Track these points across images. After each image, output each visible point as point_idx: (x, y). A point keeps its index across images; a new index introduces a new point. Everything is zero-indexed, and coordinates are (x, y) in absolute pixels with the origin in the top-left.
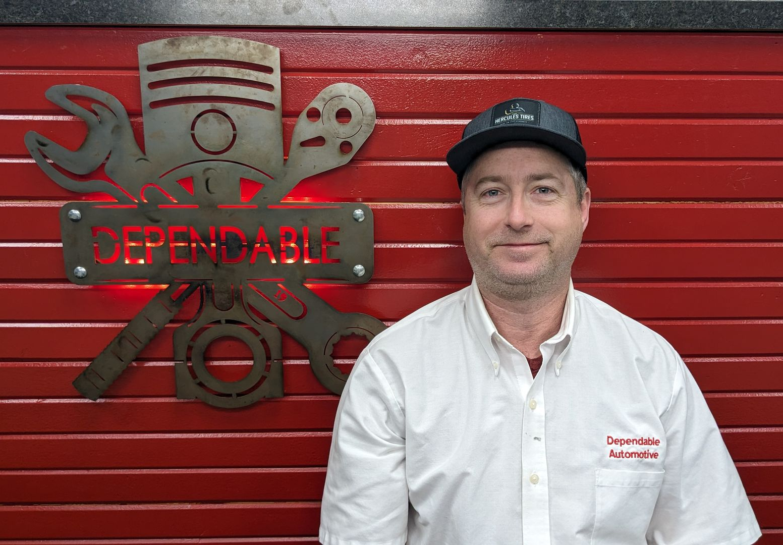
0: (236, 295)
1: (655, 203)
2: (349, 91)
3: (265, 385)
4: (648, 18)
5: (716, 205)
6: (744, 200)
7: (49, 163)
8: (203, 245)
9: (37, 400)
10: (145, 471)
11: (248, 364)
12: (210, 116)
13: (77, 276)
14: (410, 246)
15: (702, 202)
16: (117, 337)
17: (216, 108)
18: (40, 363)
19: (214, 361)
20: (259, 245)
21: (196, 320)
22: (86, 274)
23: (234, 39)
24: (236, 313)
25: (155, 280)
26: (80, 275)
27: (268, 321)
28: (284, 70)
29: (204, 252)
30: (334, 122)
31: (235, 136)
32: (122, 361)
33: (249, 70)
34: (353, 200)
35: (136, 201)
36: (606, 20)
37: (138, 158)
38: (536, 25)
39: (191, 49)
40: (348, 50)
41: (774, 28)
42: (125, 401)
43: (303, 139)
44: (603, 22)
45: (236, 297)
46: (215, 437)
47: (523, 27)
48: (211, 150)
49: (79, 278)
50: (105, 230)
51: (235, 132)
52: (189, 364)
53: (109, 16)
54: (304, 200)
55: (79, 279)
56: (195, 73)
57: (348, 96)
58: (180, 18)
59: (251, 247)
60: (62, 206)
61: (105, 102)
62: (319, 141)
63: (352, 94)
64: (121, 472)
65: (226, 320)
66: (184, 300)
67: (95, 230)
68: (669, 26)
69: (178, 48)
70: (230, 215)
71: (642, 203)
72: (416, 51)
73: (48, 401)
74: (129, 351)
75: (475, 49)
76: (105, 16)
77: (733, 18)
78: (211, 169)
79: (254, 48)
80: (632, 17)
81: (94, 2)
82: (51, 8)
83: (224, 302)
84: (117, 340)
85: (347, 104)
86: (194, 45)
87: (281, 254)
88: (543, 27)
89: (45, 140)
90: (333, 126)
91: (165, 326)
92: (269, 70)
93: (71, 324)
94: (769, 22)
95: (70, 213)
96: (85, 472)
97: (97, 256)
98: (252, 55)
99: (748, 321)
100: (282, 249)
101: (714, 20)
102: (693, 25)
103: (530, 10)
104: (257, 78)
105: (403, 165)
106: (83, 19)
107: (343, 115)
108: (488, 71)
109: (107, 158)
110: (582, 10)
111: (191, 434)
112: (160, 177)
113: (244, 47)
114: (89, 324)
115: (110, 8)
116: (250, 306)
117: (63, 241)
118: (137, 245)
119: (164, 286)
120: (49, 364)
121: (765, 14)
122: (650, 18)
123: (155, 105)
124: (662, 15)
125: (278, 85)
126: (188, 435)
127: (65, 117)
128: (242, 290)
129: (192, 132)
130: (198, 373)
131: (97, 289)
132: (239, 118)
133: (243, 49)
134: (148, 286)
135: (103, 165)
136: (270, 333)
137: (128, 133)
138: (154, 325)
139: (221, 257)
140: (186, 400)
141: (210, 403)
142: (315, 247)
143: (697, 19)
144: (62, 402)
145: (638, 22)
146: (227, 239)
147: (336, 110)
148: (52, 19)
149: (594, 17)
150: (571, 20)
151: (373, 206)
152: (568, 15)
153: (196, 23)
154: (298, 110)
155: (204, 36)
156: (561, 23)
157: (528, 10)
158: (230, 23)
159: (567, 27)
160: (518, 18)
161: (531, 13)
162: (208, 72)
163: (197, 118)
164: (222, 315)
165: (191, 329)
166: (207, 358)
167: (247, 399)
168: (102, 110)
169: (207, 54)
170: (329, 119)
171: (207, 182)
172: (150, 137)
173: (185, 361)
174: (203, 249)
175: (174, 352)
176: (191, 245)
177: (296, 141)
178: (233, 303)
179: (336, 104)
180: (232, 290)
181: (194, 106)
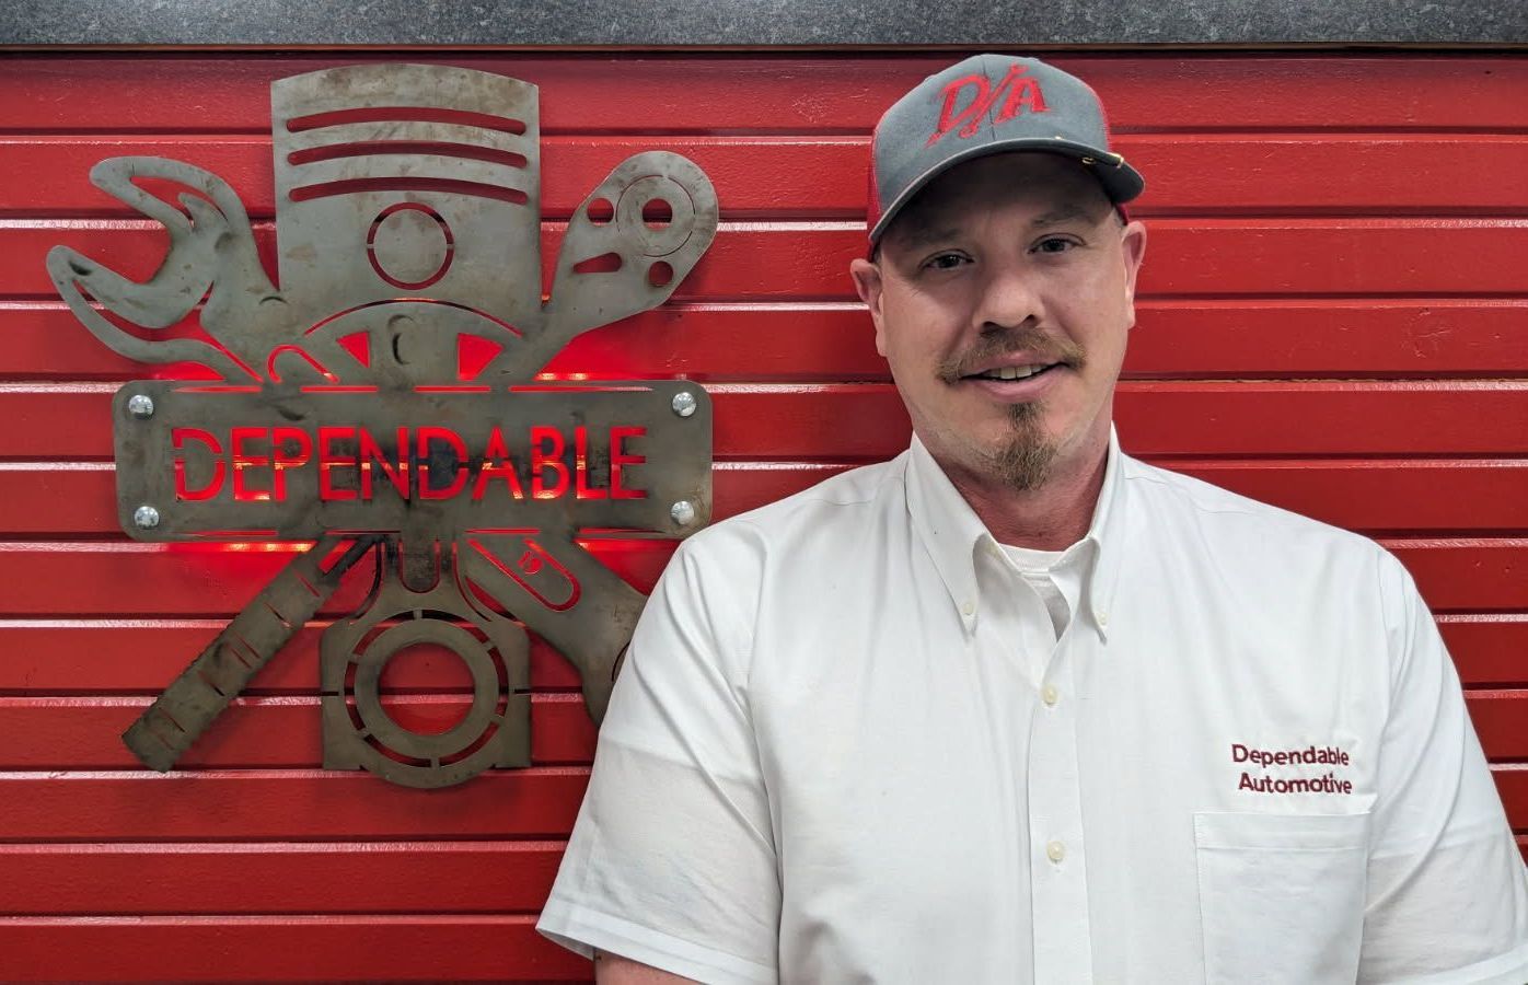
0: (445, 563)
1: (1260, 381)
2: (668, 166)
3: (496, 741)
4: (1244, 22)
5: (1380, 385)
6: (1437, 376)
7: (97, 311)
9: (49, 773)
10: (254, 920)
11: (461, 702)
12: (405, 214)
13: (140, 526)
14: (781, 466)
15: (1352, 380)
16: (212, 645)
17: (416, 201)
18: (59, 698)
19: (395, 694)
20: (491, 464)
21: (362, 615)
22: (156, 522)
23: (454, 70)
24: (443, 597)
25: (289, 534)
26: (146, 522)
27: (506, 614)
28: (544, 132)
29: (387, 479)
30: (640, 226)
31: (450, 254)
32: (221, 694)
33: (481, 128)
34: (668, 376)
35: (259, 380)
36: (1163, 28)
37: (262, 297)
38: (1028, 39)
39: (371, 88)
40: (665, 93)
41: (1487, 40)
42: (218, 777)
43: (579, 260)
44: (1158, 31)
45: (445, 565)
48: (406, 282)
49: (145, 528)
50: (197, 435)
51: (451, 246)
52: (348, 702)
53: (222, 30)
55: (145, 531)
56: (376, 135)
57: (666, 177)
59: (475, 467)
60: (116, 391)
61: (203, 187)
62: (611, 262)
63: (674, 171)
65: (424, 611)
66: (345, 571)
67: (178, 436)
68: (1285, 36)
69: (347, 88)
70: (438, 405)
71: (1236, 382)
72: (795, 91)
73: (71, 775)
74: (234, 676)
76: (214, 31)
77: (1408, 21)
78: (403, 316)
79: (490, 87)
80: (1213, 21)
82: (115, 15)
83: (420, 576)
84: (211, 652)
85: (667, 191)
86: (376, 80)
87: (531, 481)
88: (1041, 43)
89: (86, 263)
90: (637, 233)
91: (308, 625)
92: (518, 129)
93: (123, 621)
94: (1477, 31)
95: (132, 402)
96: (136, 921)
97: (180, 486)
98: (487, 98)
100: (535, 472)
101: (1371, 26)
102: (1331, 35)
103: (1016, 11)
110: (1117, 9)
112: (307, 332)
113: (472, 85)
115: (226, 15)
116: (471, 584)
117: (116, 458)
118: (256, 465)
119: (302, 547)
120: (76, 701)
121: (1468, 14)
122: (1248, 23)
123: (301, 195)
124: (1270, 16)
125: (533, 156)
126: (340, 845)
127: (130, 222)
128: (455, 554)
129: (370, 246)
130: (365, 718)
131: (176, 550)
132: (458, 218)
133: (469, 89)
134: (271, 547)
135: (196, 312)
136: (509, 638)
137: (248, 251)
138: (285, 622)
139: (417, 488)
140: (340, 775)
141: (389, 778)
142: (599, 466)
144: (96, 778)
145: (1225, 30)
146: (430, 453)
147: (643, 203)
148: (116, 36)
149: (1139, 22)
150: (1096, 29)
151: (710, 388)
152: (1088, 18)
153: (383, 42)
154: (570, 205)
155: (397, 64)
156: (1075, 34)
157: (1013, 10)
158: (448, 40)
159: (1089, 42)
160: (993, 26)
161: (1019, 16)
162: (403, 131)
163: (379, 219)
164: (416, 602)
165: (354, 630)
166: (384, 690)
167: (459, 771)
168: (201, 206)
169: (400, 98)
170: (630, 220)
171: (395, 342)
172: (289, 256)
173: (342, 692)
174: (385, 474)
175: (321, 675)
176: (361, 467)
177: (566, 262)
178: (438, 577)
179: (644, 190)
180: (438, 552)
181: (374, 196)
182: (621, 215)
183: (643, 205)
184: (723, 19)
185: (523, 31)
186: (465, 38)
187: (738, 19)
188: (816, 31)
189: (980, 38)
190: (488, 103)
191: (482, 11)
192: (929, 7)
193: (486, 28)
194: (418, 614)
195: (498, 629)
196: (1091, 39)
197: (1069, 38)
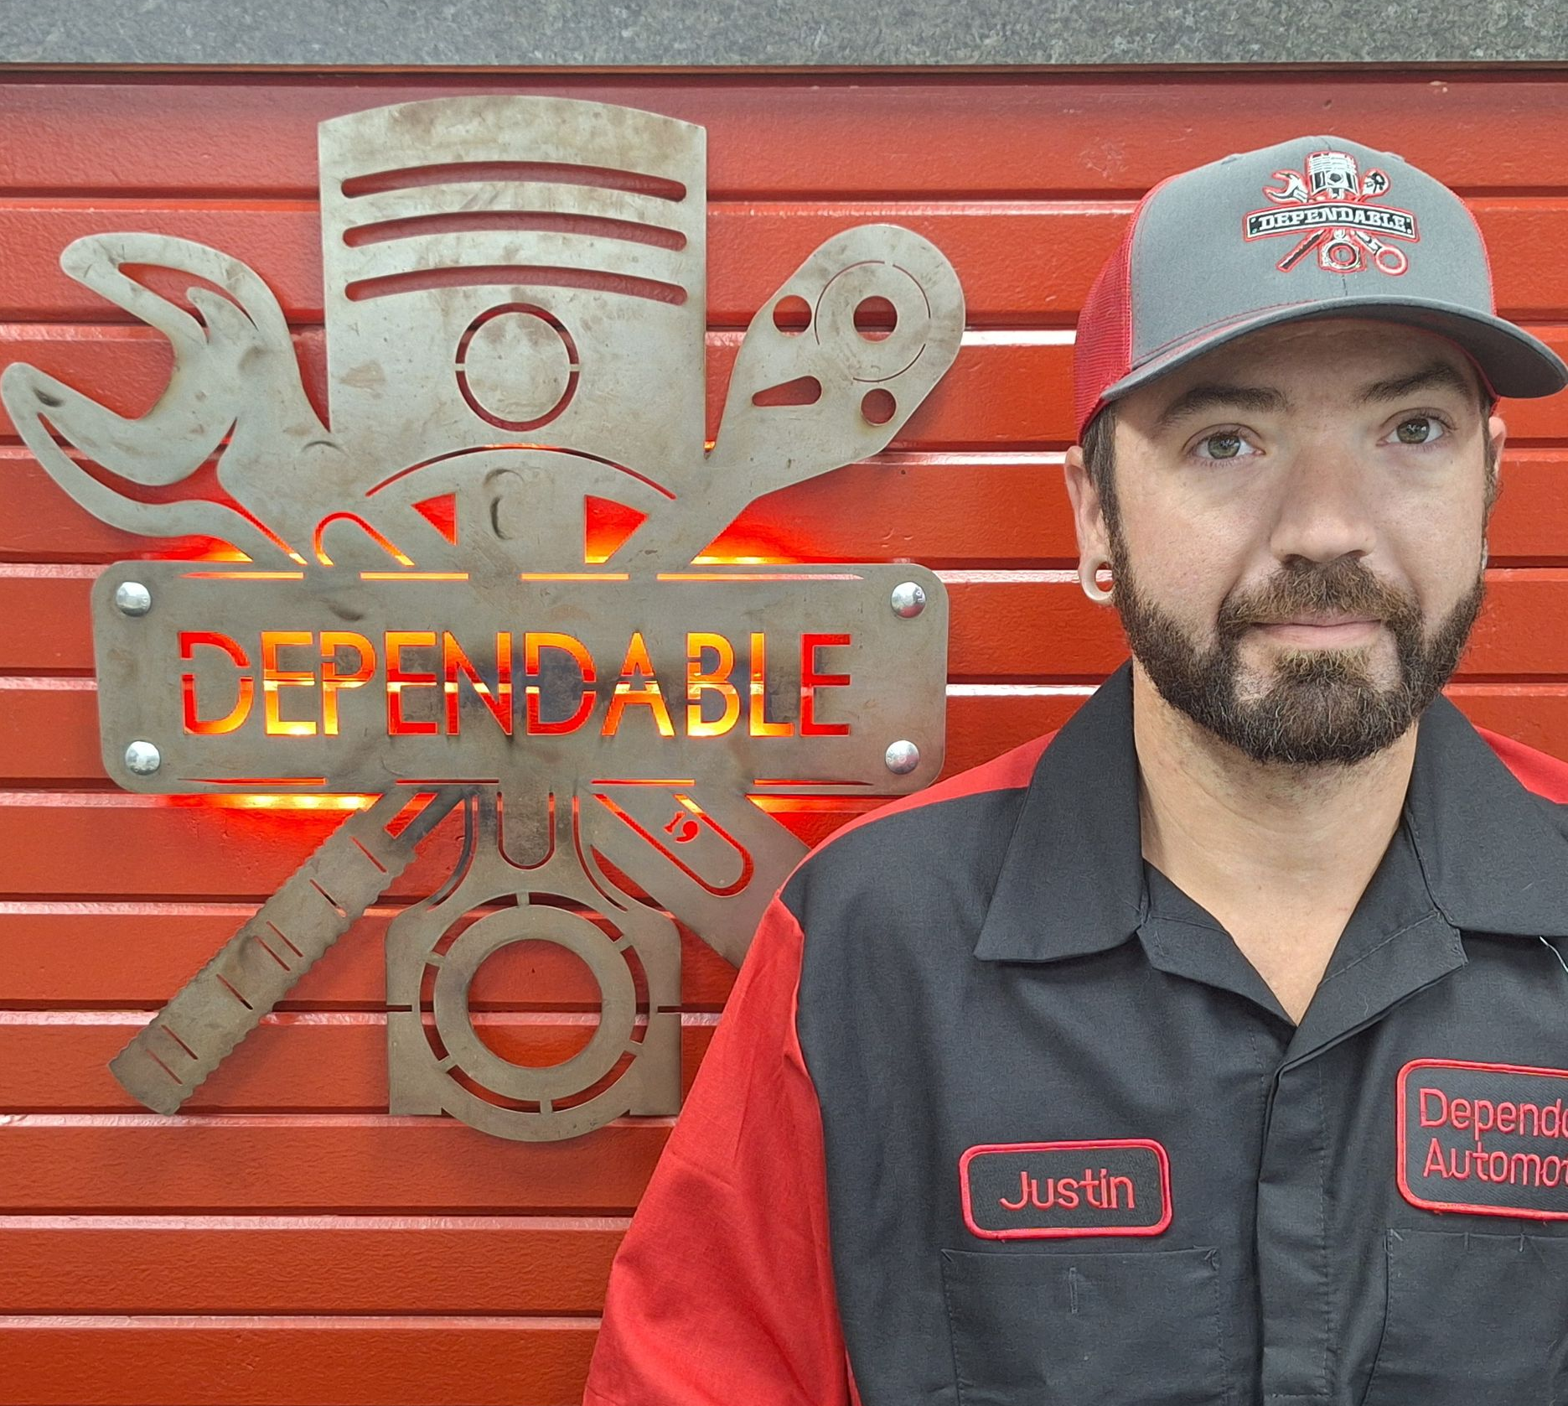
0: (561, 826)
2: (893, 247)
3: (629, 1081)
7: (73, 459)
11: (579, 1022)
12: (511, 321)
13: (132, 770)
16: (234, 940)
17: (525, 300)
20: (627, 686)
21: (445, 898)
22: (156, 762)
23: (583, 106)
24: (558, 875)
25: (345, 781)
26: (141, 765)
27: (647, 901)
28: (715, 194)
29: (479, 704)
30: (850, 337)
31: (574, 377)
32: (247, 1006)
33: (621, 192)
35: (303, 562)
37: (305, 440)
38: (1438, 55)
39: (464, 133)
43: (761, 386)
45: (561, 830)
47: (1399, 60)
48: (511, 419)
49: (138, 773)
50: (213, 639)
51: (575, 368)
52: (425, 1021)
55: (140, 777)
56: (472, 200)
57: (888, 263)
59: (606, 689)
60: (95, 578)
61: (222, 282)
62: (805, 390)
63: (902, 256)
65: (531, 895)
66: (419, 836)
67: (186, 641)
69: (429, 131)
70: (554, 602)
74: (267, 983)
76: (233, 44)
78: (505, 471)
79: (636, 130)
82: (86, 20)
83: (527, 845)
84: (235, 946)
85: (888, 285)
86: (471, 121)
87: (687, 711)
88: (1454, 60)
89: (58, 390)
90: (846, 347)
92: (674, 192)
95: (119, 592)
98: (631, 148)
100: (691, 698)
103: (1419, 12)
104: (642, 216)
106: (170, 54)
107: (876, 318)
109: (226, 441)
112: (369, 493)
113: (609, 127)
115: (248, 20)
116: (598, 857)
117: (98, 672)
125: (697, 235)
128: (577, 814)
129: (460, 367)
130: (449, 1043)
132: (587, 327)
133: (604, 134)
135: (211, 464)
136: (651, 935)
137: (287, 368)
138: (339, 912)
139: (524, 717)
140: (413, 1122)
141: (480, 1128)
142: (782, 689)
146: (543, 668)
147: (855, 302)
148: (87, 50)
150: (1538, 38)
151: (946, 577)
152: (1528, 22)
153: (480, 62)
154: (748, 308)
155: (499, 95)
156: (1508, 47)
157: (1416, 11)
158: (575, 59)
159: (1528, 59)
160: (1386, 35)
161: (1425, 19)
162: (510, 195)
163: (473, 327)
164: (521, 883)
166: (475, 1006)
167: (580, 1120)
168: (220, 307)
169: (505, 147)
170: (835, 328)
171: (494, 506)
172: (343, 381)
173: (417, 1007)
174: (477, 698)
175: (384, 981)
176: (443, 687)
177: (740, 391)
178: (552, 849)
179: (856, 283)
180: (552, 815)
181: (464, 292)
182: (822, 320)
183: (856, 305)
184: (981, 27)
185: (684, 46)
186: (600, 56)
187: (1004, 26)
188: (1120, 44)
189: (1364, 52)
191: (625, 14)
192: (1288, 4)
193: (632, 41)
194: (523, 899)
195: (634, 920)
196: (1531, 55)
197: (1497, 52)
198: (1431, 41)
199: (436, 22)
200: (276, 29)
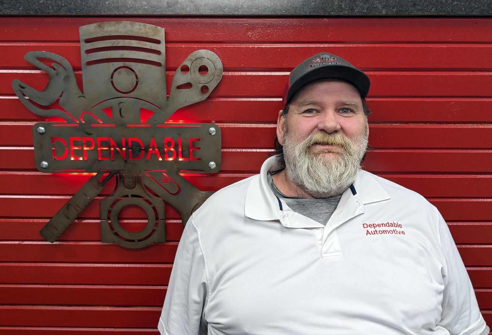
0: (138, 180)
1: (398, 124)
2: (207, 55)
3: (155, 235)
4: (394, 8)
5: (437, 126)
6: (455, 123)
7: (27, 99)
8: (118, 149)
9: (18, 242)
10: (82, 287)
11: (145, 222)
12: (122, 70)
13: (42, 167)
14: (244, 150)
15: (428, 124)
16: (66, 204)
17: (126, 65)
18: (21, 219)
19: (124, 219)
20: (152, 149)
21: (113, 195)
22: (48, 166)
23: (137, 23)
24: (137, 191)
25: (89, 170)
26: (44, 166)
27: (157, 196)
28: (167, 42)
30: (197, 73)
31: (137, 82)
32: (69, 219)
33: (147, 42)
34: (209, 122)
35: (78, 122)
36: (367, 10)
37: (78, 96)
38: (323, 13)
39: (111, 29)
40: (206, 30)
41: (475, 13)
42: (71, 244)
43: (178, 84)
44: (365, 11)
45: (138, 181)
46: (125, 266)
47: (315, 14)
48: (123, 91)
49: (44, 168)
50: (59, 139)
51: (137, 80)
52: (110, 222)
53: (62, 10)
54: (179, 122)
56: (113, 44)
57: (206, 58)
58: (105, 11)
59: (146, 150)
60: (34, 125)
61: (59, 62)
62: (188, 85)
63: (208, 56)
64: (69, 287)
65: (131, 195)
66: (106, 182)
67: (53, 140)
68: (407, 13)
69: (103, 29)
70: (134, 131)
71: (390, 124)
72: (248, 29)
73: (25, 243)
74: (73, 213)
75: (285, 28)
76: (60, 10)
77: (449, 8)
78: (122, 103)
79: (149, 29)
80: (384, 7)
81: (54, 1)
82: (28, 5)
83: (130, 184)
84: (66, 206)
85: (206, 63)
86: (113, 27)
87: (165, 155)
88: (327, 14)
89: (24, 85)
90: (197, 76)
91: (95, 198)
92: (158, 42)
93: (39, 196)
94: (472, 10)
95: (38, 129)
96: (47, 286)
97: (54, 154)
98: (148, 32)
99: (458, 199)
100: (165, 152)
101: (436, 9)
102: (423, 12)
104: (151, 47)
105: (240, 100)
106: (46, 12)
107: (203, 69)
108: (293, 42)
109: (61, 96)
110: (352, 4)
111: (110, 265)
112: (92, 108)
113: (143, 28)
114: (50, 196)
115: (63, 5)
116: (146, 186)
117: (34, 146)
118: (79, 148)
119: (95, 174)
120: (26, 220)
121: (469, 5)
123: (90, 63)
124: (403, 6)
125: (163, 51)
126: (108, 265)
127: (36, 71)
128: (141, 177)
129: (112, 80)
130: (114, 227)
131: (54, 175)
132: (139, 71)
133: (142, 29)
134: (85, 174)
135: (58, 100)
137: (73, 81)
138: (88, 198)
139: (128, 156)
140: (107, 244)
141: (122, 245)
142: (186, 150)
143: (425, 9)
144: (33, 243)
145: (388, 10)
146: (132, 146)
147: (199, 66)
148: (28, 11)
149: (360, 8)
150: (345, 10)
151: (220, 125)
152: (343, 6)
153: (114, 14)
154: (176, 66)
155: (119, 21)
156: (339, 12)
157: (318, 4)
158: (135, 13)
159: (343, 14)
160: (312, 9)
161: (320, 6)
162: (122, 43)
163: (115, 71)
164: (129, 192)
165: (111, 199)
166: (120, 218)
167: (144, 244)
168: (58, 67)
169: (120, 32)
170: (194, 72)
171: (120, 110)
172: (86, 83)
173: (107, 219)
174: (118, 152)
175: (100, 214)
176: (110, 149)
177: (175, 85)
178: (136, 184)
179: (199, 62)
180: (135, 177)
181: (112, 64)
182: (192, 70)
183: (199, 67)
184: (224, 7)
185: (159, 11)
186: (140, 13)
187: (229, 7)
188: (254, 11)
189: (307, 13)
190: (148, 34)
191: (146, 4)
193: (147, 9)
194: (130, 196)
195: (155, 200)
196: (344, 14)
197: (336, 13)
198: (322, 10)
199: (104, 5)
200: (69, 7)
